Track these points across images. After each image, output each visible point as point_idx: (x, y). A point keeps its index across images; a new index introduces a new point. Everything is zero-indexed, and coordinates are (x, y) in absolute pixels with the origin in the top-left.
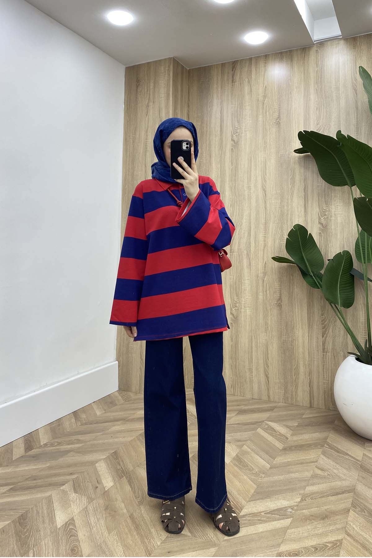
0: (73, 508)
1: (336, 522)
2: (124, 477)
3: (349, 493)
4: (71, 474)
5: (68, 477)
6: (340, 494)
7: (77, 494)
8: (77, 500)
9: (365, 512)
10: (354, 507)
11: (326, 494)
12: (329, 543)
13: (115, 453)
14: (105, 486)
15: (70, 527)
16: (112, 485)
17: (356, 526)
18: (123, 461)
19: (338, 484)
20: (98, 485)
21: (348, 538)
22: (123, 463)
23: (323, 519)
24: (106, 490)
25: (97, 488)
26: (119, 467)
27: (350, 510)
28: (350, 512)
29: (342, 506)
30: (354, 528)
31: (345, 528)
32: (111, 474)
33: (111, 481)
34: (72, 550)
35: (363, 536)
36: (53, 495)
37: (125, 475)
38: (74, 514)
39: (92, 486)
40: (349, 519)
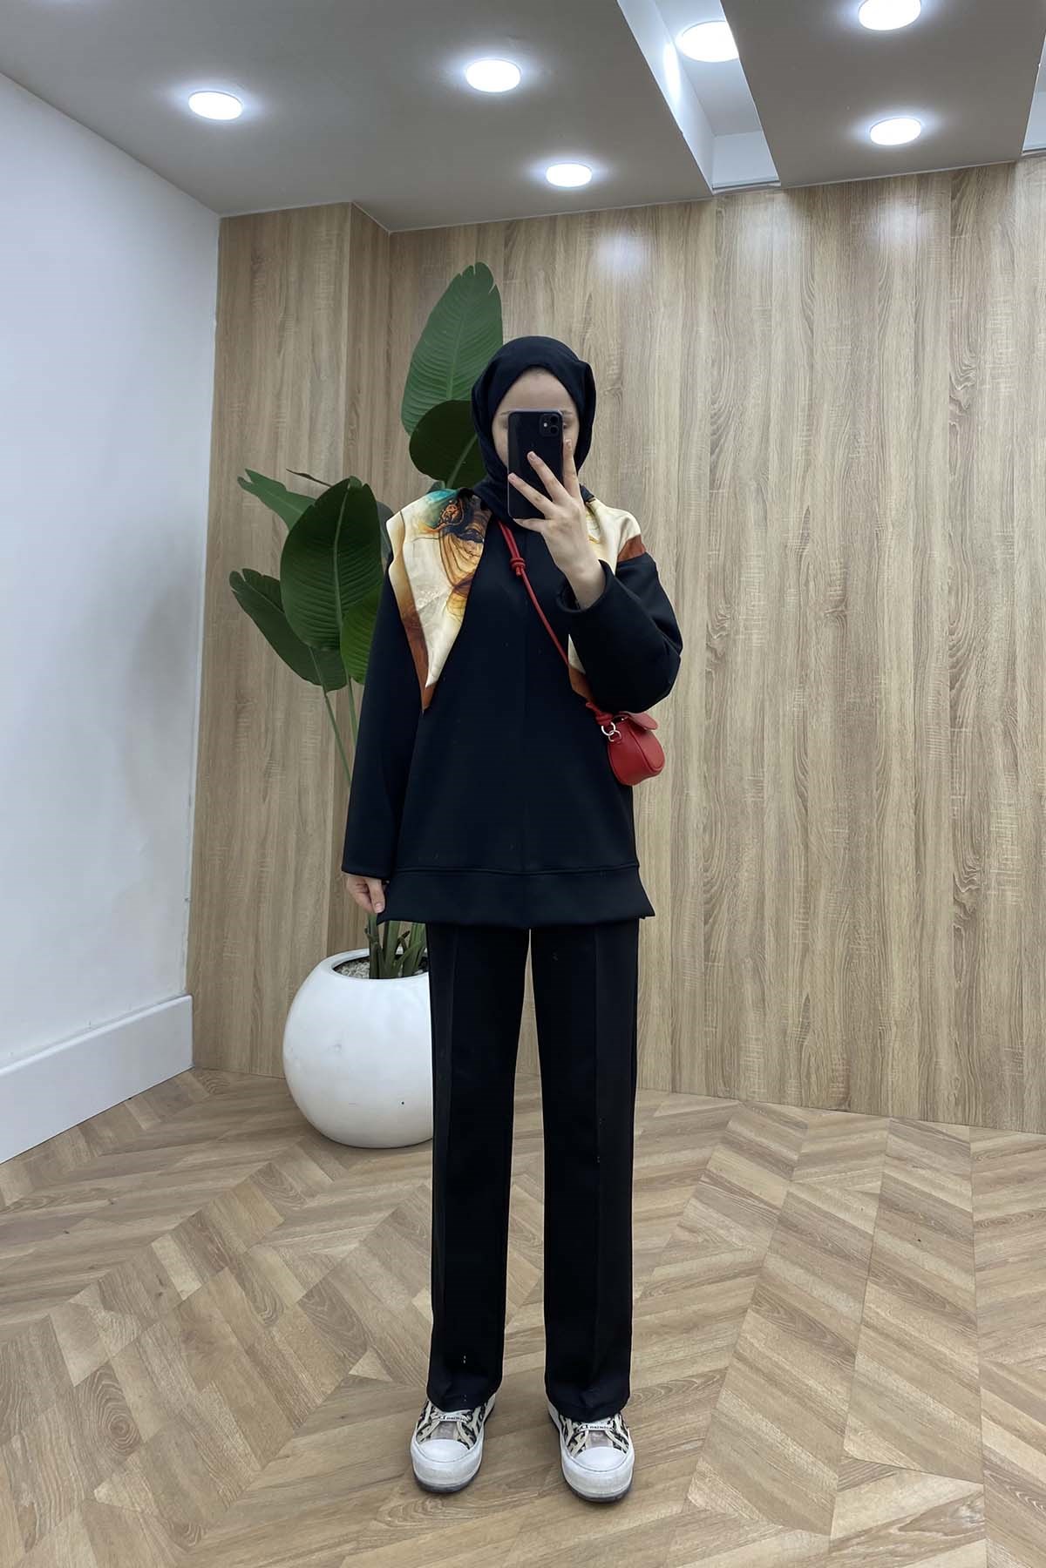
0: (106, 1342)
1: (715, 1336)
2: (227, 1268)
3: (748, 1275)
4: (92, 1268)
5: (85, 1277)
6: (729, 1278)
7: (112, 1313)
8: (114, 1324)
9: (779, 1313)
10: (756, 1305)
11: (697, 1281)
12: (699, 1376)
13: (199, 1216)
14: (179, 1290)
15: (103, 1383)
16: (197, 1288)
17: (758, 1340)
18: (219, 1233)
19: (727, 1258)
20: (161, 1290)
21: (739, 1365)
22: (221, 1236)
23: (688, 1330)
24: (184, 1299)
25: (161, 1297)
26: (210, 1247)
27: (749, 1310)
28: (748, 1315)
29: (730, 1303)
30: (752, 1344)
31: (734, 1345)
32: (191, 1265)
33: (193, 1280)
34: (115, 1428)
35: (770, 1359)
36: (53, 1318)
37: (227, 1265)
38: (109, 1355)
39: (148, 1292)
40: (744, 1327)
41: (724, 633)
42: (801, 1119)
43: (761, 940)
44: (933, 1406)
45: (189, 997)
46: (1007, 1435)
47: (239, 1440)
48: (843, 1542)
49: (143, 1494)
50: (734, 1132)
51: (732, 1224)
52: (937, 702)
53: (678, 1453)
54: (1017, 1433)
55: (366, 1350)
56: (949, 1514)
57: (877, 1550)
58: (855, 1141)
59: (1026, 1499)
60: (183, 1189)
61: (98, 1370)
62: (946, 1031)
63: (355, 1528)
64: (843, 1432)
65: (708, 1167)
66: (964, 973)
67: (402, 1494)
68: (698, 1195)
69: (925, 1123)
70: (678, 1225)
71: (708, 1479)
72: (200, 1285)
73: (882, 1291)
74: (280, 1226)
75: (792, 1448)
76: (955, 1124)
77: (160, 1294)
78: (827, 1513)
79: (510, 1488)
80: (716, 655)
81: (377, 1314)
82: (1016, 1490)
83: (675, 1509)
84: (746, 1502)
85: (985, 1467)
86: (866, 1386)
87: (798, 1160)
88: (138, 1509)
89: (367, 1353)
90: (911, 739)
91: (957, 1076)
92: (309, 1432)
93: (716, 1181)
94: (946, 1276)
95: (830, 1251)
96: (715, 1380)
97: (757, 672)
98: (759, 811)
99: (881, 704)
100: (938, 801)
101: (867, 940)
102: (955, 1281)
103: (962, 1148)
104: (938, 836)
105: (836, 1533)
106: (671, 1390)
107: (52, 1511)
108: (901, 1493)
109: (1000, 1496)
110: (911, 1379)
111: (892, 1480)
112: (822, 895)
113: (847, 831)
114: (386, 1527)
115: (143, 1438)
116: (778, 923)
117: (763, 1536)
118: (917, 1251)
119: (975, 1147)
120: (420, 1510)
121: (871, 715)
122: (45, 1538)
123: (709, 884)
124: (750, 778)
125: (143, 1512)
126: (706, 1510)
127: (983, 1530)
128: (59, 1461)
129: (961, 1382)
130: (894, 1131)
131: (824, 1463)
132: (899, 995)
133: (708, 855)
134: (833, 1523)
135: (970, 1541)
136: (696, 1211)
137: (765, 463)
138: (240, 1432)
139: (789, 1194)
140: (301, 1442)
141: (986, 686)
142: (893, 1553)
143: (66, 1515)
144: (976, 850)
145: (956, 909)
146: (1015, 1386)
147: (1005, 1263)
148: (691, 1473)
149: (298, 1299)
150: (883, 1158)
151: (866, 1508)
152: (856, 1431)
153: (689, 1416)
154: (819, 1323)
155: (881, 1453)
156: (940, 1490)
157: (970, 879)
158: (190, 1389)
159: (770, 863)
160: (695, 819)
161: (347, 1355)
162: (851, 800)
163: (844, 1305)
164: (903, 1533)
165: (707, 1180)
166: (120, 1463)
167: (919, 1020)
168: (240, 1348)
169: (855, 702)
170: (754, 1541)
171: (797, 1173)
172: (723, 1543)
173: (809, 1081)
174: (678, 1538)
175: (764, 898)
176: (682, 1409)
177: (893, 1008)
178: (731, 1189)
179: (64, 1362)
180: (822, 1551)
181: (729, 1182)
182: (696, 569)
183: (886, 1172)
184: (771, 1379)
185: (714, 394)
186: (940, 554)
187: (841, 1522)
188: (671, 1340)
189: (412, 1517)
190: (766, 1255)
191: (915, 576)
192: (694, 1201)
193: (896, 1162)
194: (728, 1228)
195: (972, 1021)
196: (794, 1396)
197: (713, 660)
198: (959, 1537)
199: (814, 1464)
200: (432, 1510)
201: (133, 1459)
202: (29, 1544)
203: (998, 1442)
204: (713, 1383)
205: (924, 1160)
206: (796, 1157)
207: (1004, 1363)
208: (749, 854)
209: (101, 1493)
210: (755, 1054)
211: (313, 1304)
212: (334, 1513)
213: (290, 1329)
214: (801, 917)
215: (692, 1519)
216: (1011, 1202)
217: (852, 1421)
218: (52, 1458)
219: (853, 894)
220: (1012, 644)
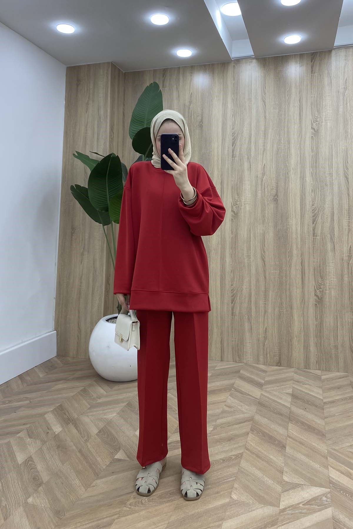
0: (30, 449)
1: (238, 442)
2: (71, 423)
3: (249, 421)
4: (24, 424)
5: (22, 427)
6: (242, 423)
7: (31, 439)
8: (33, 443)
9: (260, 434)
10: (252, 431)
11: (232, 424)
12: (234, 455)
13: (61, 406)
14: (55, 431)
15: (30, 463)
16: (61, 430)
17: (253, 443)
18: (68, 411)
19: (241, 416)
20: (48, 431)
21: (247, 452)
22: (69, 413)
23: (229, 440)
24: (56, 434)
25: (48, 434)
26: (65, 416)
27: (250, 433)
29: (244, 431)
30: (251, 445)
31: (245, 445)
32: (59, 422)
33: (60, 427)
34: (34, 479)
35: (257, 449)
36: (11, 441)
37: (71, 422)
38: (31, 453)
39: (44, 432)
40: (248, 439)
41: (237, 206)
42: (265, 369)
43: (251, 309)
44: (312, 463)
45: (55, 331)
46: (337, 472)
47: (77, 481)
48: (284, 510)
49: (44, 500)
50: (242, 374)
51: (243, 405)
52: (308, 229)
53: (227, 481)
54: (340, 472)
55: (120, 450)
56: (319, 499)
57: (295, 512)
58: (283, 376)
59: (345, 494)
60: (55, 397)
61: (28, 458)
62: (312, 339)
63: (118, 510)
64: (283, 473)
65: (235, 386)
66: (318, 318)
67: (134, 498)
68: (231, 395)
69: (306, 370)
70: (225, 405)
71: (238, 490)
72: (62, 429)
73: (294, 426)
74: (89, 408)
75: (266, 479)
76: (316, 370)
77: (48, 433)
78: (278, 500)
79: (171, 495)
80: (235, 213)
81: (123, 438)
82: (341, 490)
83: (227, 500)
84: (251, 497)
85: (330, 483)
86: (289, 457)
87: (264, 383)
88: (43, 506)
89: (121, 450)
90: (300, 240)
91: (316, 353)
92: (102, 478)
93: (237, 390)
94: (315, 420)
95: (276, 413)
96: (239, 457)
97: (248, 219)
98: (249, 265)
99: (289, 229)
100: (309, 262)
101: (286, 308)
102: (318, 422)
103: (318, 378)
104: (309, 272)
105: (282, 507)
106: (225, 461)
107: (13, 507)
108: (303, 493)
109: (336, 493)
110: (305, 455)
111: (300, 489)
112: (271, 293)
113: (279, 272)
114: (129, 509)
115: (44, 481)
116: (256, 303)
117: (257, 508)
118: (305, 413)
119: (323, 377)
120: (140, 503)
121: (286, 233)
122: (11, 516)
123: (233, 290)
124: (246, 254)
125: (44, 506)
126: (237, 500)
127: (330, 504)
128: (15, 490)
129: (321, 455)
130: (296, 373)
131: (276, 483)
132: (297, 326)
133: (232, 280)
134: (281, 503)
135: (326, 508)
136: (231, 401)
137: (250, 149)
138: (77, 478)
139: (261, 394)
140: (98, 481)
141: (324, 223)
142: (301, 513)
143: (18, 509)
144: (322, 278)
145: (315, 297)
146: (339, 456)
147: (334, 415)
148: (232, 488)
149: (96, 433)
150: (292, 382)
151: (291, 498)
152: (287, 472)
153: (231, 469)
154: (273, 437)
155: (296, 480)
156: (316, 491)
157: (320, 287)
158: (60, 464)
159: (253, 282)
160: (228, 268)
161: (113, 452)
162: (280, 261)
163: (281, 430)
164: (304, 506)
165: (234, 390)
166: (36, 490)
167: (303, 335)
168: (77, 450)
169: (281, 229)
170: (254, 510)
171: (264, 387)
172: (244, 511)
173: (267, 356)
174: (228, 510)
175: (251, 294)
176: (229, 467)
177: (295, 331)
178: (242, 393)
179: (15, 456)
180: (277, 513)
181: (241, 391)
182: (227, 185)
183: (294, 386)
184: (257, 456)
185: (233, 126)
186: (308, 179)
187: (283, 503)
188: (224, 444)
189: (137, 506)
190: (255, 414)
191: (300, 186)
192: (229, 397)
193: (297, 383)
194: (241, 406)
195: (321, 335)
196: (265, 461)
197: (234, 215)
198: (323, 506)
199: (273, 484)
200: (145, 503)
201: (41, 488)
202: (5, 519)
203: (334, 475)
204: (238, 458)
205: (307, 382)
206: (263, 382)
207: (336, 449)
208: (246, 280)
209: (30, 500)
210: (249, 348)
211: (101, 435)
212: (111, 505)
213: (94, 443)
214: (264, 300)
215: (233, 504)
216: (335, 395)
217: (285, 469)
218: (12, 489)
219: (281, 293)
220: (333, 209)
